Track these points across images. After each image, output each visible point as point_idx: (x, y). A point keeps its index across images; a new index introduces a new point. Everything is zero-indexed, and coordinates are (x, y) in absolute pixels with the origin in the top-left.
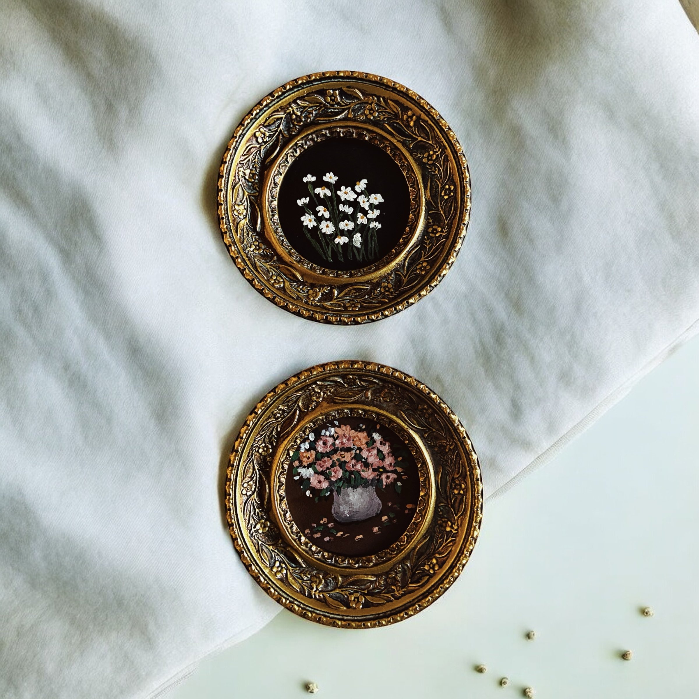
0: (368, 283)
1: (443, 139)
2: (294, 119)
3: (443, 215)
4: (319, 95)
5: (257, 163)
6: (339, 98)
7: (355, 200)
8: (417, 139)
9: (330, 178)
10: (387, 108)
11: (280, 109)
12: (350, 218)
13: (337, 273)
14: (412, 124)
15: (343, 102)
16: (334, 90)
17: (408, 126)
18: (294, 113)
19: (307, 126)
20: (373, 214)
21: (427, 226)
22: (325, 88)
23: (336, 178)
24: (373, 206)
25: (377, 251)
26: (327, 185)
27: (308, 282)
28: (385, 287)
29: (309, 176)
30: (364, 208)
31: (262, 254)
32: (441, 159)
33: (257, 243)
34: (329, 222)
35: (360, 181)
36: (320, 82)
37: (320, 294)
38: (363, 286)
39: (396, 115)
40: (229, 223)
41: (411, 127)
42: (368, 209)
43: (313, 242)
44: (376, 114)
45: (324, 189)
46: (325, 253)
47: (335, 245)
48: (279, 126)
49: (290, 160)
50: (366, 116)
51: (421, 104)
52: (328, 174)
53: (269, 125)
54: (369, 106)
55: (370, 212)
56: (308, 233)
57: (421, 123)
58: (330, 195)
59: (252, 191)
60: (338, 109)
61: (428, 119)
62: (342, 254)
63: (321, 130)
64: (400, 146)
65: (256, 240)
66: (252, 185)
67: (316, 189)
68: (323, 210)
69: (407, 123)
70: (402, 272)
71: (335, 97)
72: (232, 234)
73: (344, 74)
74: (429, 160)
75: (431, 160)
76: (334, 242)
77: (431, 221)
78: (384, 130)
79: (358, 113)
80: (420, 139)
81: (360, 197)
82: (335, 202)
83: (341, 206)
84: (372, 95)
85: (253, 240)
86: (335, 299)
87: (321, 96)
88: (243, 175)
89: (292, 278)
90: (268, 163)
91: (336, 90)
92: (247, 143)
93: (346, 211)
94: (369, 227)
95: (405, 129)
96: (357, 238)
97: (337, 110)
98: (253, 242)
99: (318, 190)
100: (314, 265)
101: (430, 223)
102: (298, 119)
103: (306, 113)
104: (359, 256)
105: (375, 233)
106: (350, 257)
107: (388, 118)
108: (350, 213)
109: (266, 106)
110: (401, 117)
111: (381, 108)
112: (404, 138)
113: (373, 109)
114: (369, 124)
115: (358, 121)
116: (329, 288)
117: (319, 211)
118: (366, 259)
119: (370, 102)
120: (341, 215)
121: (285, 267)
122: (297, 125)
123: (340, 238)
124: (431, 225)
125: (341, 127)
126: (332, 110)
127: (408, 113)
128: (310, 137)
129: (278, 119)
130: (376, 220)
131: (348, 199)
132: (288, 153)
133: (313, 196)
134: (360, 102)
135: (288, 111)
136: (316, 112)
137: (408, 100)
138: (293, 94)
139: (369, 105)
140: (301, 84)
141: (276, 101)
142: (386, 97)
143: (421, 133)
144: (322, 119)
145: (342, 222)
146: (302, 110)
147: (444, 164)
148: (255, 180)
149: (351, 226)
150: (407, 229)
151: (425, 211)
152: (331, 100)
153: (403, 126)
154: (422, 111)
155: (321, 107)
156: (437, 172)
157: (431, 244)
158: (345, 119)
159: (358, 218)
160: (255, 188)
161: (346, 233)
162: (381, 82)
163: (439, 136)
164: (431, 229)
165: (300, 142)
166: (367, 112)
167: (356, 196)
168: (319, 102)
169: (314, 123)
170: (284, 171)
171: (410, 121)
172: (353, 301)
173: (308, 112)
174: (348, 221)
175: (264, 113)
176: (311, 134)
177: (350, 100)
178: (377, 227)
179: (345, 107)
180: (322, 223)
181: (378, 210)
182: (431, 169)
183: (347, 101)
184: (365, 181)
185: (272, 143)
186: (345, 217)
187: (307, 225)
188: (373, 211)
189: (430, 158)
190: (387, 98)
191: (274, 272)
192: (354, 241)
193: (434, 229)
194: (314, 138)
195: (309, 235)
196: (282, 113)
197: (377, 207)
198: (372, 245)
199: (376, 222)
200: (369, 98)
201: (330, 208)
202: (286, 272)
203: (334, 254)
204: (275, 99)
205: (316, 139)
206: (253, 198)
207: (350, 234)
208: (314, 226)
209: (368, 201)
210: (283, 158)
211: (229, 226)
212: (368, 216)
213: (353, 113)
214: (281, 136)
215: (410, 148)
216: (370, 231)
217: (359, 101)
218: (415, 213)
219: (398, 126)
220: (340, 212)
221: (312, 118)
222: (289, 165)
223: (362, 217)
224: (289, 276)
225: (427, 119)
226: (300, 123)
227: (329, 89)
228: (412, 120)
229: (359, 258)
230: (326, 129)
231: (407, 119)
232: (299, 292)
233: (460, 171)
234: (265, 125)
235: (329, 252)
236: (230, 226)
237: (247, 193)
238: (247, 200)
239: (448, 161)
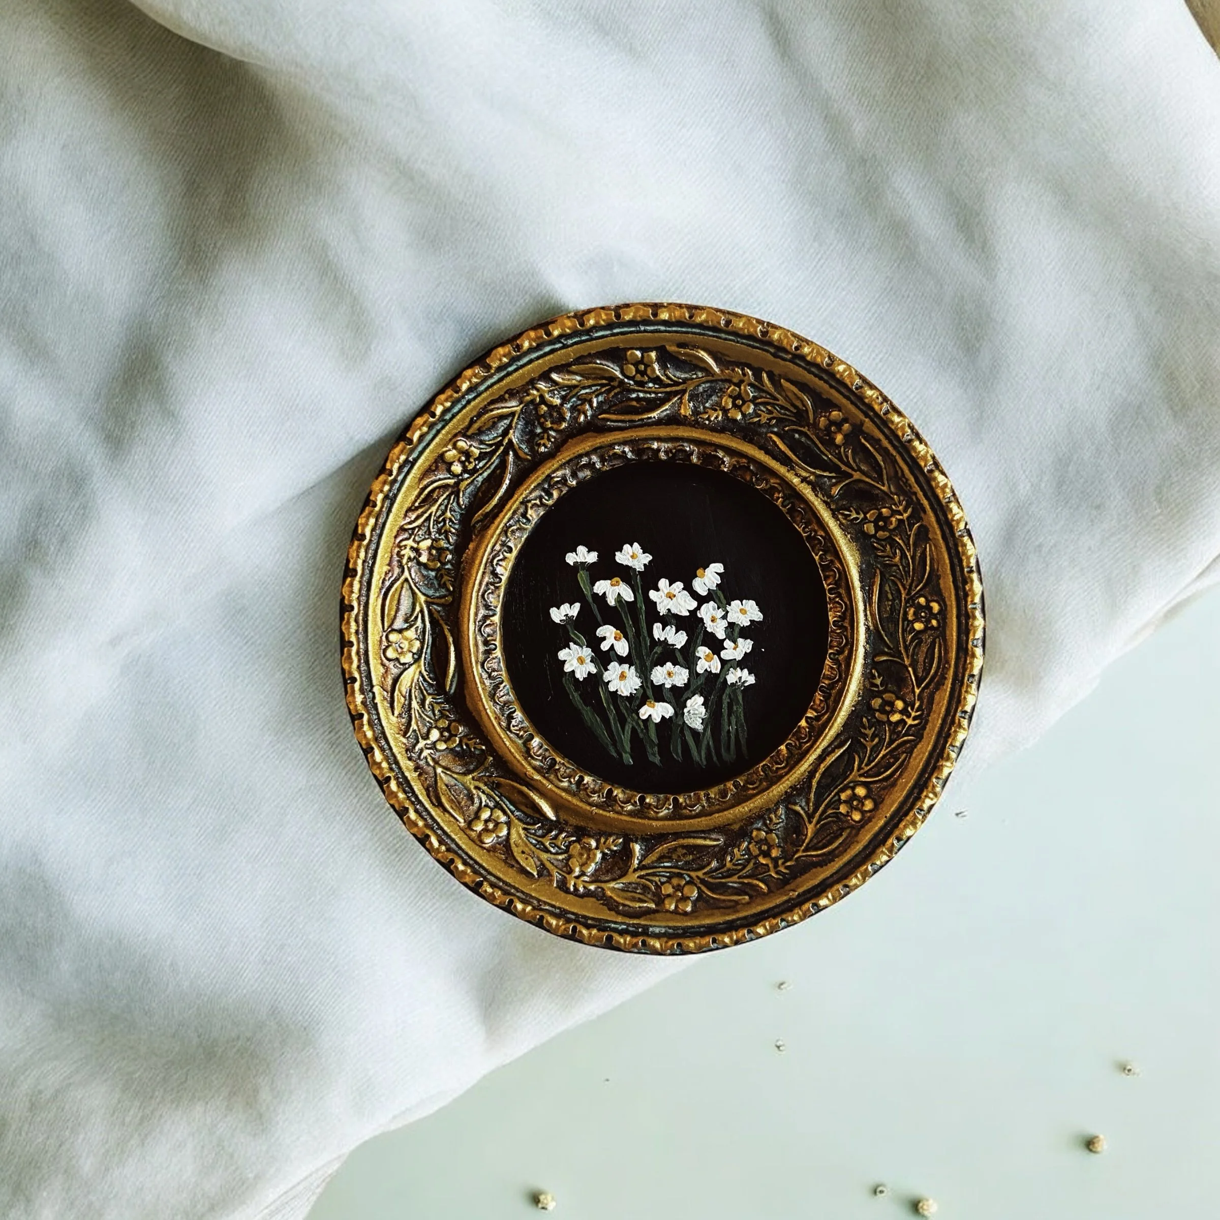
0: (718, 833)
1: (917, 488)
2: (543, 416)
3: (910, 669)
4: (607, 360)
5: (451, 520)
6: (656, 366)
7: (693, 613)
8: (851, 476)
9: (632, 557)
10: (779, 396)
11: (507, 396)
12: (680, 658)
13: (642, 799)
14: (839, 438)
15: (668, 378)
16: (644, 350)
17: (830, 443)
18: (543, 401)
19: (577, 432)
20: (735, 649)
21: (868, 692)
22: (622, 346)
23: (647, 558)
24: (737, 630)
25: (743, 742)
26: (625, 574)
27: (570, 823)
28: (760, 842)
29: (582, 549)
30: (712, 635)
31: (458, 749)
32: (911, 530)
33: (444, 724)
34: (626, 666)
35: (706, 567)
36: (608, 332)
37: (599, 856)
38: (705, 838)
39: (800, 415)
40: (372, 686)
41: (838, 447)
42: (724, 637)
43: (588, 713)
44: (749, 407)
45: (617, 584)
46: (614, 743)
47: (641, 724)
48: (505, 433)
49: (534, 515)
50: (725, 411)
51: (866, 401)
52: (627, 547)
53: (480, 432)
54: (734, 390)
55: (728, 644)
56: (576, 690)
57: (863, 441)
58: (633, 599)
59: (436, 590)
60: (656, 393)
61: (881, 437)
62: (659, 745)
63: (611, 446)
64: (807, 492)
65: (443, 716)
66: (436, 577)
67: (598, 583)
68: (613, 635)
69: (826, 435)
70: (803, 804)
71: (647, 366)
72: (378, 714)
73: (670, 315)
74: (878, 528)
75: (884, 528)
76: (638, 714)
77: (878, 681)
78: (767, 452)
79: (704, 404)
80: (857, 476)
81: (704, 606)
82: (643, 617)
83: (657, 627)
84: (742, 365)
85: (434, 715)
86: (635, 870)
87: (613, 362)
88: (413, 555)
89: (529, 811)
90: (477, 522)
91: (651, 350)
92: (421, 480)
93: (670, 642)
94: (725, 680)
95: (822, 448)
96: (696, 708)
97: (653, 395)
98: (436, 721)
99: (601, 587)
100: (587, 779)
101: (876, 686)
102: (555, 414)
103: (574, 399)
104: (699, 752)
105: (740, 698)
106: (677, 754)
107: (780, 420)
108: (679, 646)
109: (470, 390)
110: (811, 421)
111: (764, 395)
112: (818, 472)
113: (743, 395)
114: (733, 434)
115: (703, 427)
116: (621, 840)
117: (604, 639)
118: (715, 759)
119: (735, 380)
120: (658, 649)
121: (513, 787)
122: (551, 429)
123: (653, 707)
124: (879, 692)
125: (659, 439)
126: (641, 395)
127: (830, 413)
128: (584, 460)
129: (502, 417)
130: (741, 664)
131: (674, 611)
132: (529, 501)
133: (590, 600)
134: (710, 378)
135: (528, 398)
136: (601, 398)
137: (831, 386)
138: (540, 361)
139: (732, 387)
140: (561, 336)
141: (496, 378)
142: (776, 372)
143: (860, 460)
144: (613, 417)
145: (659, 668)
146: (563, 393)
147: (915, 544)
148: (443, 564)
149: (681, 676)
150: (819, 696)
151: (865, 658)
152: (638, 371)
153: (818, 442)
154: (867, 416)
155: (613, 388)
156: (897, 559)
157: (877, 740)
158: (674, 420)
159: (700, 658)
160: (445, 583)
161: (667, 695)
162: (764, 339)
163: (907, 480)
164: (879, 701)
165: (559, 473)
166: (726, 403)
167: (694, 604)
168: (607, 375)
169: (595, 427)
170: (516, 543)
171: (835, 433)
172: (680, 876)
173: (578, 399)
174: (674, 664)
175: (464, 407)
176: (587, 454)
177: (686, 372)
178: (745, 682)
179: (674, 389)
180: (609, 667)
181: (749, 641)
182: (882, 551)
183: (678, 374)
184: (718, 567)
185: (489, 471)
186: (667, 654)
187: (573, 672)
188: (735, 642)
189: (881, 523)
190: (780, 375)
191: (484, 798)
192: (686, 714)
193: (886, 703)
194: (594, 463)
195: (576, 697)
196: (514, 403)
197: (745, 633)
198: (731, 727)
199: (742, 669)
200: (733, 370)
201: (631, 631)
202: (516, 797)
203: (638, 743)
204: (493, 375)
205: (598, 466)
206: (439, 609)
207: (678, 696)
208: (589, 673)
209: (724, 617)
210: (515, 513)
211: (371, 694)
212: (723, 654)
213: (691, 404)
214: (511, 457)
215: (830, 496)
216: (728, 691)
217: (707, 376)
218: (841, 657)
219: (803, 439)
220: (655, 643)
221: (589, 413)
222: (529, 527)
223: (707, 656)
224: (523, 808)
225: (878, 434)
226: (561, 424)
227: (632, 348)
228: (839, 430)
229: (699, 756)
230: (625, 443)
231: (827, 428)
232: (546, 850)
233: (958, 574)
234: (469, 433)
235: (626, 738)
236: (374, 693)
237: (422, 598)
238: (423, 616)
239: (927, 540)
